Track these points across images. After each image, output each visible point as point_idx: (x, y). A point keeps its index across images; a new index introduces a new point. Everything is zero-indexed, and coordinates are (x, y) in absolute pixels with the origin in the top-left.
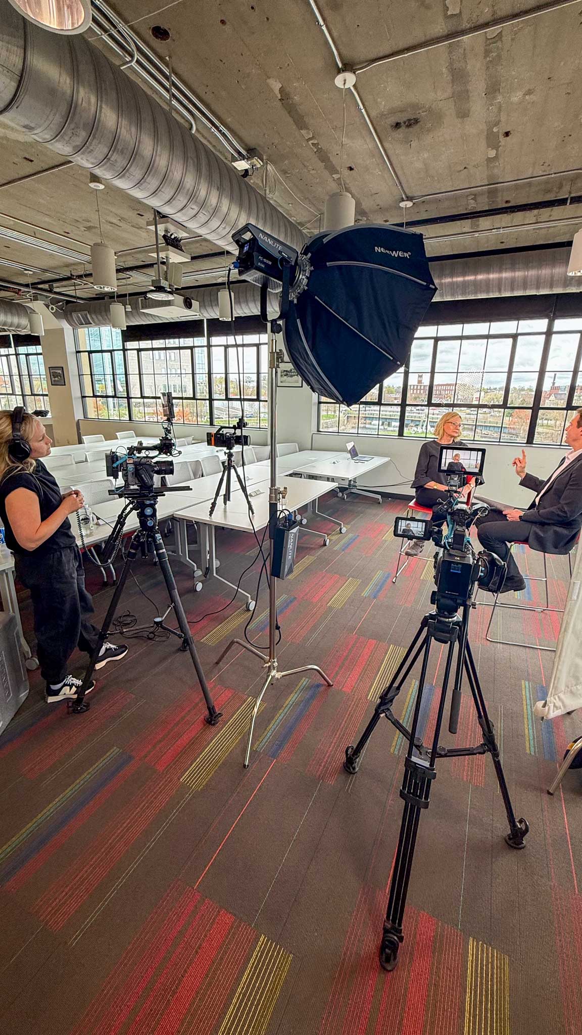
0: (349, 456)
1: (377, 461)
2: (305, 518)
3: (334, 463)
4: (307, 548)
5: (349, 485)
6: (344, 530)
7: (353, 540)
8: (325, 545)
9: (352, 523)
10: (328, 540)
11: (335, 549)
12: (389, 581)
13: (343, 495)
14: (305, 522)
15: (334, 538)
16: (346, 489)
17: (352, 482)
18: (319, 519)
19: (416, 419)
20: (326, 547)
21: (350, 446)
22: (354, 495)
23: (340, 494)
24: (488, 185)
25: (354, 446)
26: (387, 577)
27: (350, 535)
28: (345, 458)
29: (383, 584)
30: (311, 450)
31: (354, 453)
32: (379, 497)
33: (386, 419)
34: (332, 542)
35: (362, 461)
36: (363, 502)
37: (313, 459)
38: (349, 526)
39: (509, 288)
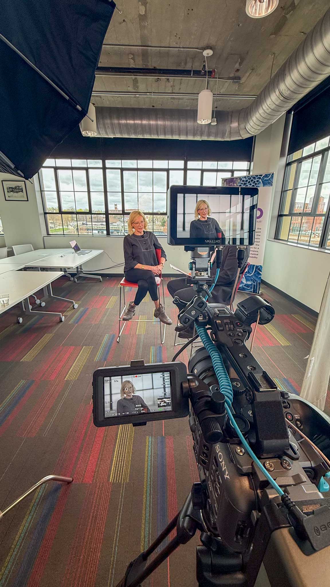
0: (73, 250)
1: (95, 253)
2: (44, 301)
3: (62, 257)
4: (45, 327)
5: (78, 271)
6: (76, 306)
7: (84, 312)
8: (61, 321)
9: (83, 299)
10: (63, 317)
11: (70, 323)
12: (114, 342)
13: (74, 279)
14: (43, 304)
15: (69, 314)
16: (75, 274)
17: (79, 269)
18: (55, 300)
19: (117, 229)
20: (62, 323)
21: (73, 244)
22: (82, 278)
23: (72, 279)
24: (142, 46)
25: (76, 244)
26: (113, 339)
27: (82, 309)
28: (70, 253)
29: (110, 345)
30: (45, 248)
31: (77, 249)
32: (100, 277)
33: (100, 229)
34: (67, 318)
35: (83, 254)
36: (89, 282)
37: (44, 255)
38: (80, 302)
39: (163, 133)
